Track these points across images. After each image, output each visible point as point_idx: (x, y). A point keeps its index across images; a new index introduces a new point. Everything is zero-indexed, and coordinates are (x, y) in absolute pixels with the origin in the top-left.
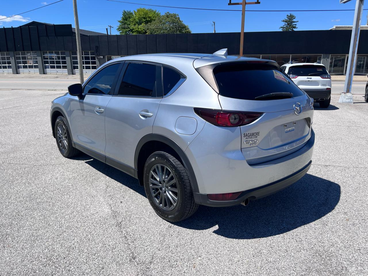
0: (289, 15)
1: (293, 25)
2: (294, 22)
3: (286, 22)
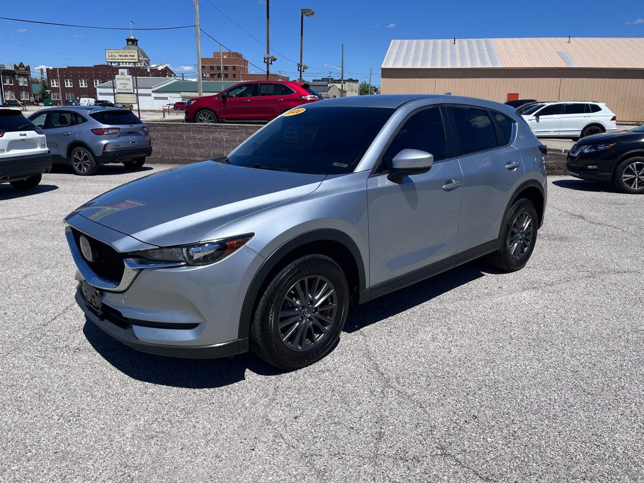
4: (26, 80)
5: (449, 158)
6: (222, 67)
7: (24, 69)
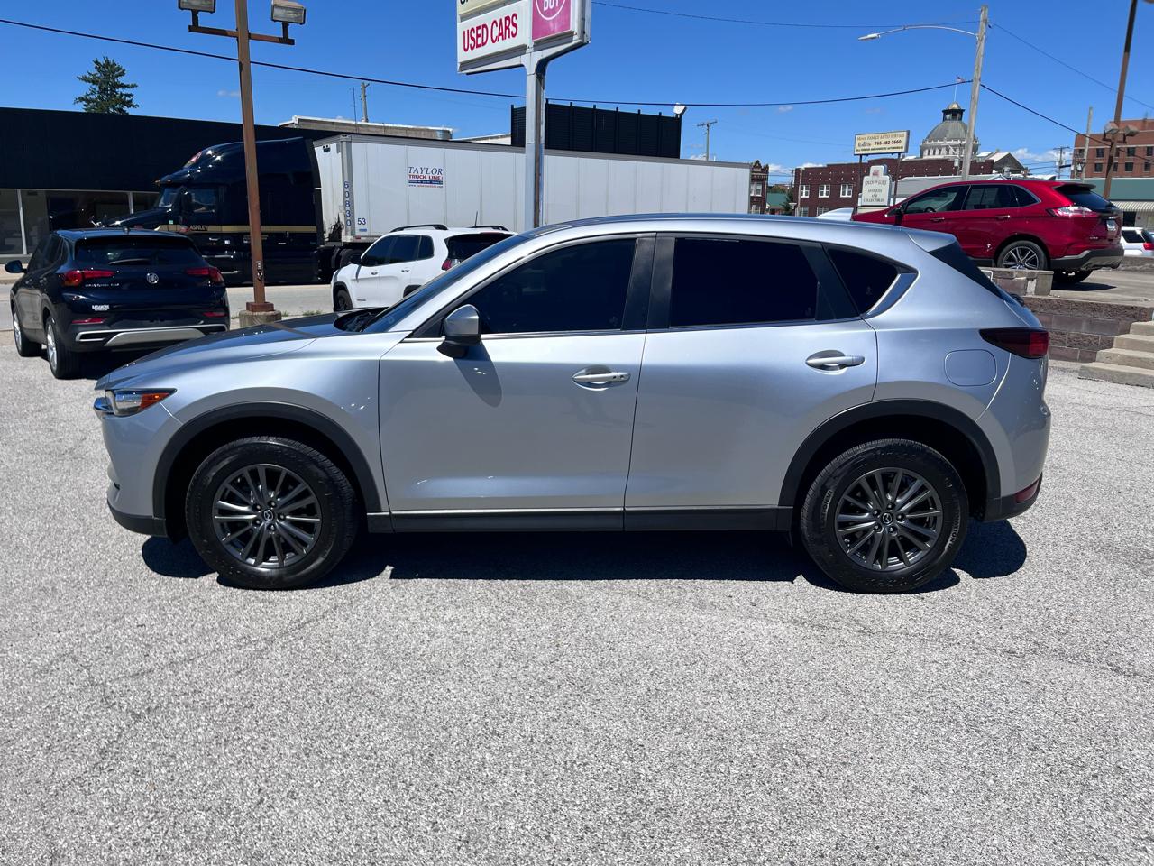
0: (102, 62)
1: (122, 95)
2: (123, 86)
3: (94, 82)
4: (760, 187)
5: (623, 329)
6: (1086, 150)
7: (760, 170)
